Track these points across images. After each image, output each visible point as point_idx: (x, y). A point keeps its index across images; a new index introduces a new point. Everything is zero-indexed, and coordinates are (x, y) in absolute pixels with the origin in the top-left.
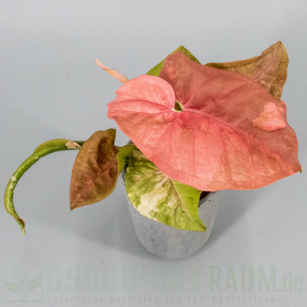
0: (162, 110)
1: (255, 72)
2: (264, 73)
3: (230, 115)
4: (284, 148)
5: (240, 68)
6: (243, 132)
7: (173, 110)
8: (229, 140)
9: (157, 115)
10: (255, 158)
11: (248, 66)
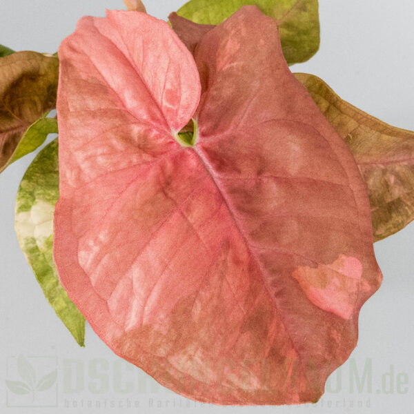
0: (153, 118)
1: (391, 152)
2: (405, 163)
3: (265, 224)
4: (318, 347)
5: (368, 129)
6: (265, 273)
7: (175, 133)
8: (222, 277)
9: (138, 122)
10: (246, 340)
11: (385, 137)
